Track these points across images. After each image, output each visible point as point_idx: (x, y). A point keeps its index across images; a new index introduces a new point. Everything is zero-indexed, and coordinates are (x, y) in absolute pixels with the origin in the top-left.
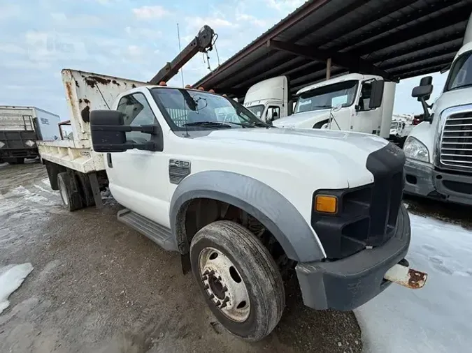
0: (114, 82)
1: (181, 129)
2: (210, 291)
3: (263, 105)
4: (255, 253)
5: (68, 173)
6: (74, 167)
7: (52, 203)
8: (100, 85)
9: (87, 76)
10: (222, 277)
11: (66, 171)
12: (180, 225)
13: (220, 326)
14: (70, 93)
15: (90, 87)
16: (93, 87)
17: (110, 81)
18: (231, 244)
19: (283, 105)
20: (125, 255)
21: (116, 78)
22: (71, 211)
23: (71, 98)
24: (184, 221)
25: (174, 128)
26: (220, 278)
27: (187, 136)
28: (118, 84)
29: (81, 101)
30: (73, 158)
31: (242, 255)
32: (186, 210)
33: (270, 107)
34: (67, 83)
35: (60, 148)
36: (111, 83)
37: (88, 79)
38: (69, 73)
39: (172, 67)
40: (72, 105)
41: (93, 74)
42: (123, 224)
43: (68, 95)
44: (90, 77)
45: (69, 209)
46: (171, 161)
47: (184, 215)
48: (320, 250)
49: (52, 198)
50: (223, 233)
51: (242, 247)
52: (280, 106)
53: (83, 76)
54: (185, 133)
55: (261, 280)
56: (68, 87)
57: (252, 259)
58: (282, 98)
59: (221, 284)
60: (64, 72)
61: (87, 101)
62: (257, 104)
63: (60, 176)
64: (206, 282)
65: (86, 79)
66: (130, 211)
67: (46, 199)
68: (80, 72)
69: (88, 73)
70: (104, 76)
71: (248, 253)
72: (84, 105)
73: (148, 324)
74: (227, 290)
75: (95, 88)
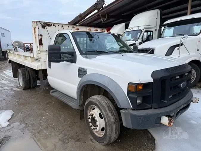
0: (54, 25)
1: (85, 54)
2: (91, 124)
3: (141, 30)
4: (109, 107)
5: (25, 69)
6: (31, 66)
7: (12, 85)
8: (47, 27)
9: (42, 23)
10: (96, 116)
11: (25, 68)
12: (81, 96)
13: (94, 140)
14: (35, 32)
15: (43, 28)
16: (44, 28)
17: (52, 25)
18: (100, 103)
19: (156, 30)
20: (53, 112)
21: (54, 23)
22: (24, 90)
23: (35, 34)
24: (82, 95)
25: (81, 53)
26: (95, 117)
27: (87, 58)
28: (55, 26)
29: (39, 35)
30: (31, 62)
31: (103, 107)
32: (84, 89)
33: (146, 31)
34: (34, 27)
35: (23, 56)
36: (52, 26)
37: (43, 25)
38: (35, 23)
39: (82, 16)
40: (35, 37)
41: (45, 22)
42: (53, 96)
43: (34, 33)
44: (43, 24)
45: (23, 88)
46: (79, 68)
47: (83, 92)
48: (130, 106)
49: (12, 82)
50: (98, 98)
51: (104, 104)
52: (154, 30)
53: (41, 24)
54: (86, 56)
55: (109, 116)
56: (34, 29)
57: (107, 109)
58: (155, 25)
59: (95, 120)
60: (33, 22)
61: (41, 35)
62: (137, 29)
63: (20, 70)
64: (90, 120)
65: (42, 25)
66: (56, 91)
67: (9, 82)
68: (40, 22)
69: (43, 22)
70: (50, 23)
71: (106, 106)
72: (40, 37)
73: (65, 136)
74: (97, 122)
75: (45, 29)
